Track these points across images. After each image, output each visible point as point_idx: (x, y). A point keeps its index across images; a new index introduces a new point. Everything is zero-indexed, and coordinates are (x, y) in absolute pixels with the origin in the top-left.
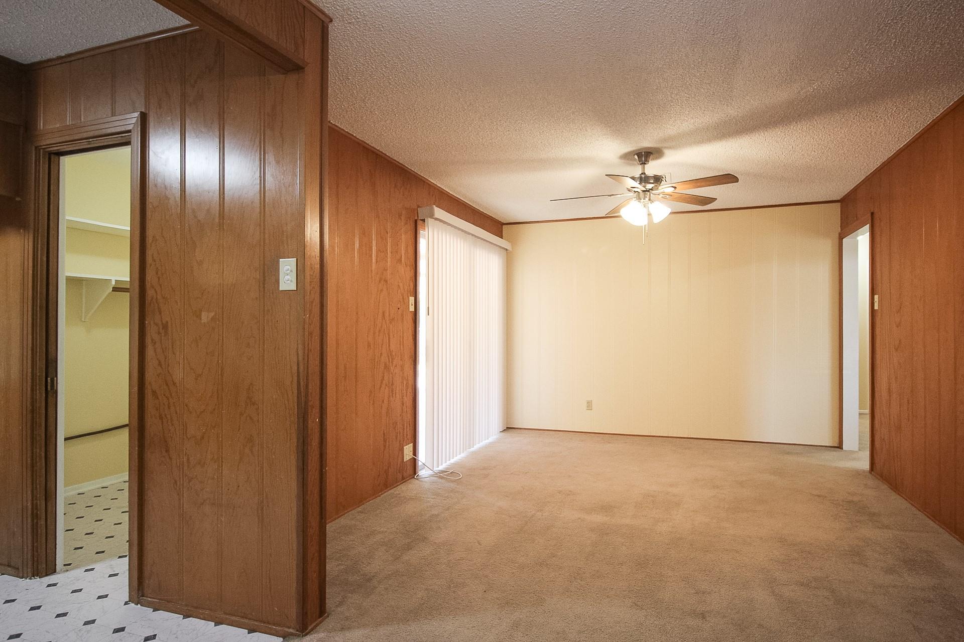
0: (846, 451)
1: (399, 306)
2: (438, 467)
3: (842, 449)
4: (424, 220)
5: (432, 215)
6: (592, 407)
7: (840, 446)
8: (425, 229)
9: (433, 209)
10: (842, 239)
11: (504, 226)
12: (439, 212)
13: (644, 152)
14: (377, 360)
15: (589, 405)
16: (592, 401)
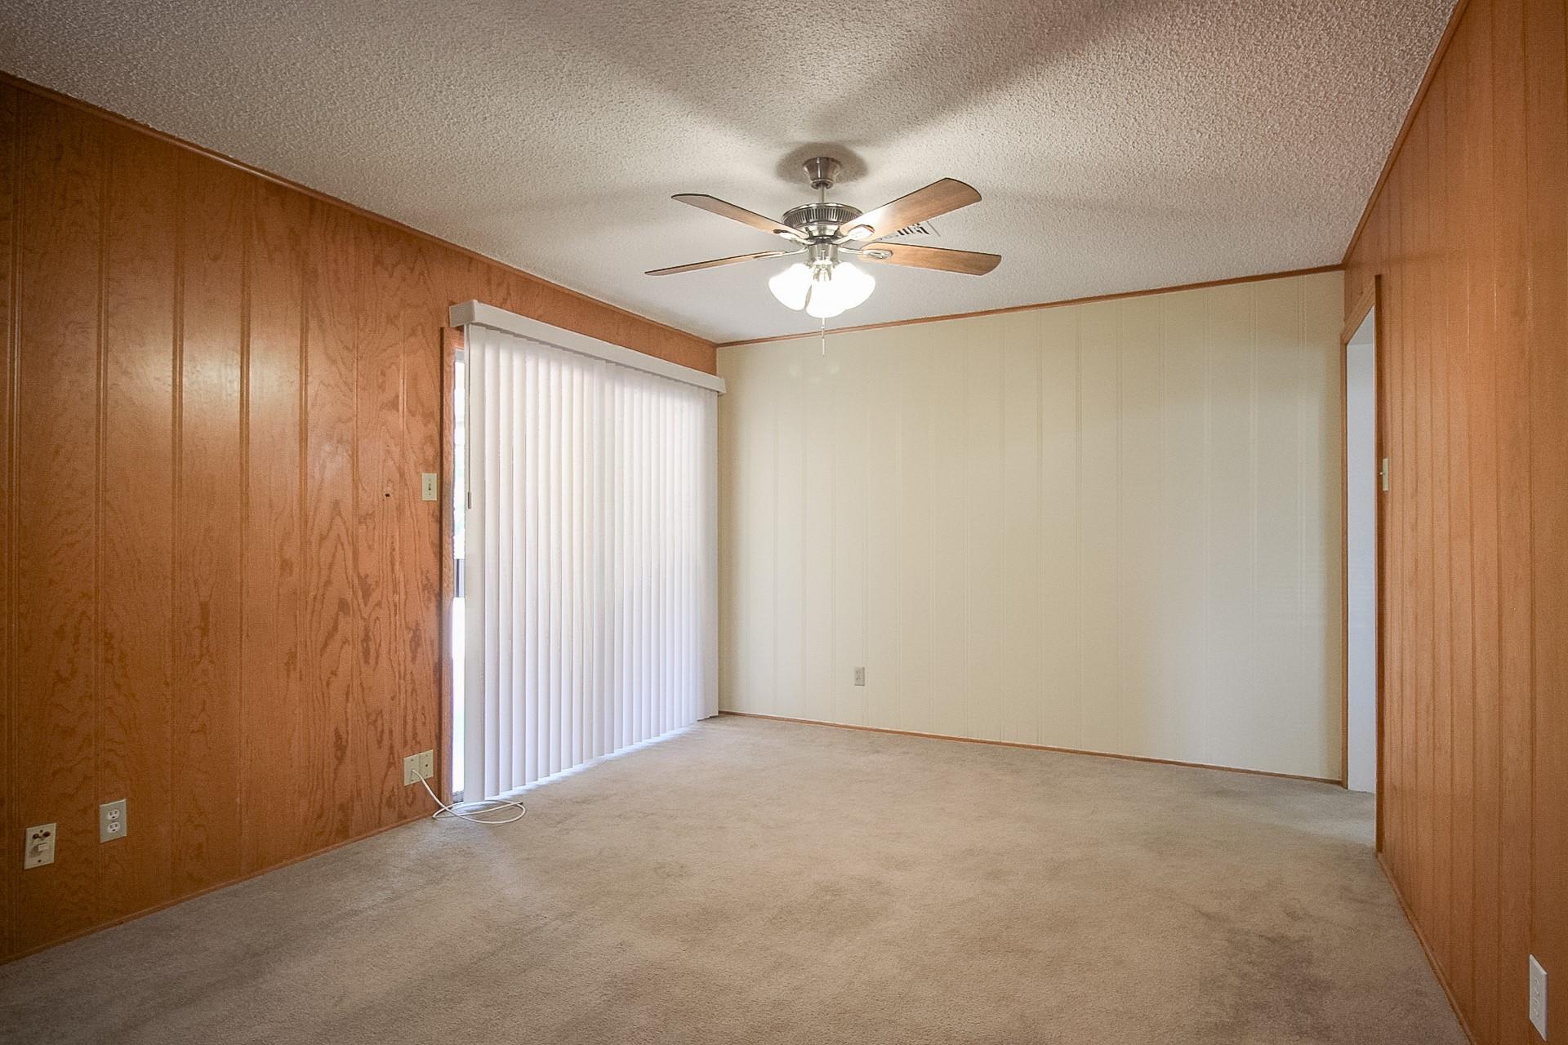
0: (1353, 792)
1: (389, 490)
2: (498, 794)
3: (1347, 788)
4: (460, 329)
5: (470, 318)
6: (864, 680)
7: (1342, 783)
8: (463, 344)
9: (472, 303)
10: (1346, 344)
11: (718, 350)
12: (482, 311)
13: (821, 159)
14: (312, 594)
15: (860, 677)
16: (863, 669)
